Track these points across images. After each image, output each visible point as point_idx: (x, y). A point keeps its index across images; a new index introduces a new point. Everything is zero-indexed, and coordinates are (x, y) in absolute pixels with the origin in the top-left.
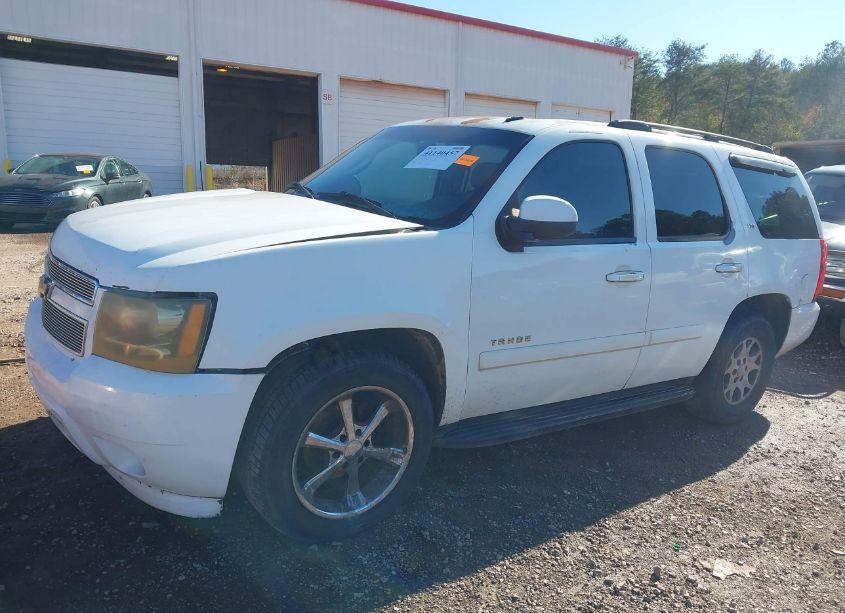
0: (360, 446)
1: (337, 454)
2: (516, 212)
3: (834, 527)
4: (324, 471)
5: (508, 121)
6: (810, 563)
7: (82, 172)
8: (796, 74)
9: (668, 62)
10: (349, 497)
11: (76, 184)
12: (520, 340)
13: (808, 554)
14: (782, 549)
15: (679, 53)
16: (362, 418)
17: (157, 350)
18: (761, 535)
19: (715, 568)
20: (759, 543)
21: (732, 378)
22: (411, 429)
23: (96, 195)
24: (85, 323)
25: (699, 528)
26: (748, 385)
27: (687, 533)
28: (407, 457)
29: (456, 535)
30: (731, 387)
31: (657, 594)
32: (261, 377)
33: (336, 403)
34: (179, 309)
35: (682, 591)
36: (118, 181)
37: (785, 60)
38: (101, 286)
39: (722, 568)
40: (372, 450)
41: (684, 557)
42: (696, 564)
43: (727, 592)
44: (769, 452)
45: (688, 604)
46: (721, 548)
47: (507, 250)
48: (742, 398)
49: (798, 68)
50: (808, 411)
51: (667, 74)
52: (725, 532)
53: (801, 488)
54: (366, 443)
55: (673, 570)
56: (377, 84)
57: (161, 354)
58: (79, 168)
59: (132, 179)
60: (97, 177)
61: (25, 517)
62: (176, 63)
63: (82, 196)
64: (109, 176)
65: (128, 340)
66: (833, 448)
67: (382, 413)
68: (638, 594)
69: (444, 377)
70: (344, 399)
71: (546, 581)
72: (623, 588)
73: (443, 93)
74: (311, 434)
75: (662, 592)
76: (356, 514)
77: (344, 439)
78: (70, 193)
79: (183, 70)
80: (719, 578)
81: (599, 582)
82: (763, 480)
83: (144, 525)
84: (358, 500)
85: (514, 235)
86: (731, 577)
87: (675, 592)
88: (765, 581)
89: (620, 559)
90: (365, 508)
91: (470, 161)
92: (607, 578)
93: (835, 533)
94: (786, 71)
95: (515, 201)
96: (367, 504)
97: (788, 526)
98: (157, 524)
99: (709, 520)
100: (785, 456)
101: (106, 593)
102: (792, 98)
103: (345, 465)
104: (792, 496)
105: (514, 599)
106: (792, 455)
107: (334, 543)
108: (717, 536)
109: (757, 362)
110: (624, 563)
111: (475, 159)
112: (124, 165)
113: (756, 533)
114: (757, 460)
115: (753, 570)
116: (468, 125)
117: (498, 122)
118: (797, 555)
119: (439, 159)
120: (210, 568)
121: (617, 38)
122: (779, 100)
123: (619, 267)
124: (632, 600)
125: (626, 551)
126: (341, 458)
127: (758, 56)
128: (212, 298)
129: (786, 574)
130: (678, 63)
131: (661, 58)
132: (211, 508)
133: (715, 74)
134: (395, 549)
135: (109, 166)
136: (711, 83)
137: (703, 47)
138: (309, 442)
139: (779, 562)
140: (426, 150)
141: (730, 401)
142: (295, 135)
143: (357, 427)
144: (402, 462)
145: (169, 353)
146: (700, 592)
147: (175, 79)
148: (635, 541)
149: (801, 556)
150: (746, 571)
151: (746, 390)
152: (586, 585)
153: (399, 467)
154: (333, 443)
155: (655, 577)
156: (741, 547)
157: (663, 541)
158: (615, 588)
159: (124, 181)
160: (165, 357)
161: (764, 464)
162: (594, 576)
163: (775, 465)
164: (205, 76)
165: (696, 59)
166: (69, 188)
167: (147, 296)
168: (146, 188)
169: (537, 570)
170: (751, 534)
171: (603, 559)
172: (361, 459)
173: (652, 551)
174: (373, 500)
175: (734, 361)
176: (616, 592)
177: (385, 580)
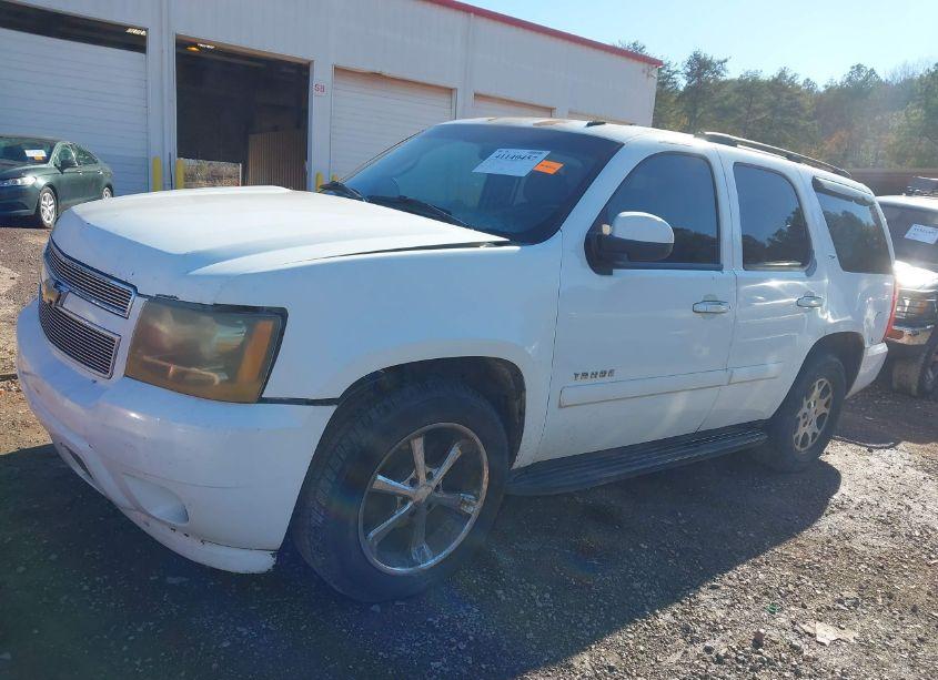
0: (430, 490)
1: (406, 500)
2: (606, 229)
3: (926, 588)
4: (391, 520)
5: (589, 125)
6: (914, 627)
7: (33, 158)
8: (820, 96)
9: (688, 74)
10: (414, 550)
11: (26, 171)
12: (603, 374)
13: (908, 618)
14: (880, 611)
15: (700, 66)
16: (434, 459)
17: (212, 374)
18: (855, 595)
19: (818, 632)
20: (856, 604)
21: (802, 422)
22: (486, 473)
23: (50, 186)
24: (117, 338)
25: (791, 587)
26: (817, 431)
27: (780, 594)
28: (479, 505)
29: (533, 594)
30: (801, 431)
31: (763, 662)
32: (332, 409)
33: (409, 443)
34: (240, 326)
35: (788, 659)
36: (74, 170)
37: (808, 80)
38: (140, 295)
39: (825, 633)
40: (441, 495)
41: (783, 620)
42: (796, 627)
43: (835, 659)
44: (843, 503)
45: (798, 674)
46: (818, 610)
47: (597, 272)
48: (810, 444)
49: (822, 89)
50: (873, 459)
51: (687, 88)
52: (819, 592)
53: (886, 545)
54: (437, 488)
55: (775, 634)
56: (376, 77)
57: (217, 378)
58: (30, 153)
59: (90, 168)
60: (51, 164)
61: (21, 569)
62: (143, 38)
63: (33, 186)
64: (65, 164)
65: (173, 360)
66: (907, 501)
67: (455, 453)
68: (743, 662)
69: (522, 414)
70: (416, 437)
71: (642, 648)
72: (726, 656)
73: (450, 91)
74: (380, 477)
75: (768, 659)
76: (423, 570)
77: (414, 483)
78: (19, 182)
79: (151, 45)
80: (823, 644)
81: (700, 648)
82: (844, 535)
83: (171, 580)
84: (424, 553)
85: (604, 254)
86: (836, 643)
87: (782, 660)
88: (871, 646)
89: (715, 622)
90: (431, 562)
91: (553, 167)
92: (707, 644)
93: (929, 594)
94: (810, 91)
95: (607, 215)
96: (434, 557)
97: (881, 586)
98: (184, 579)
99: (799, 578)
100: (859, 507)
101: (138, 663)
102: (816, 122)
103: (412, 513)
104: (876, 552)
105: (611, 669)
106: (867, 508)
107: (397, 603)
108: (811, 597)
109: (826, 405)
110: (721, 627)
111: (558, 166)
112: (80, 151)
113: (849, 593)
114: (833, 512)
115: (857, 635)
116: (542, 127)
117: (578, 126)
118: (897, 617)
119: (517, 164)
120: (259, 633)
121: (634, 44)
122: (802, 123)
123: (705, 297)
124: (739, 669)
125: (720, 614)
126: (410, 504)
127: (782, 74)
128: (282, 314)
129: (890, 639)
130: (699, 75)
131: (681, 69)
132: (262, 562)
133: (737, 91)
134: (468, 611)
135: (65, 153)
136: (732, 100)
137: (726, 61)
138: (376, 486)
139: (882, 626)
140: (497, 153)
141: (798, 447)
142: (276, 129)
143: (428, 470)
144: (474, 510)
145: (226, 378)
146: (807, 659)
147: (143, 55)
148: (727, 602)
149: (901, 619)
150: (850, 635)
151: (814, 434)
152: (686, 652)
153: (469, 516)
154: (402, 487)
155: (758, 642)
156: (839, 609)
157: (756, 602)
158: (717, 656)
159: (80, 171)
160: (221, 382)
161: (840, 516)
162: (692, 642)
163: (851, 517)
164: (178, 55)
165: (718, 73)
166: (19, 175)
167: (201, 308)
168: (107, 180)
169: (631, 636)
170: (846, 594)
171: (697, 622)
172: (430, 506)
173: (747, 613)
174: (440, 553)
175: (805, 403)
176: (719, 660)
177: (463, 646)
